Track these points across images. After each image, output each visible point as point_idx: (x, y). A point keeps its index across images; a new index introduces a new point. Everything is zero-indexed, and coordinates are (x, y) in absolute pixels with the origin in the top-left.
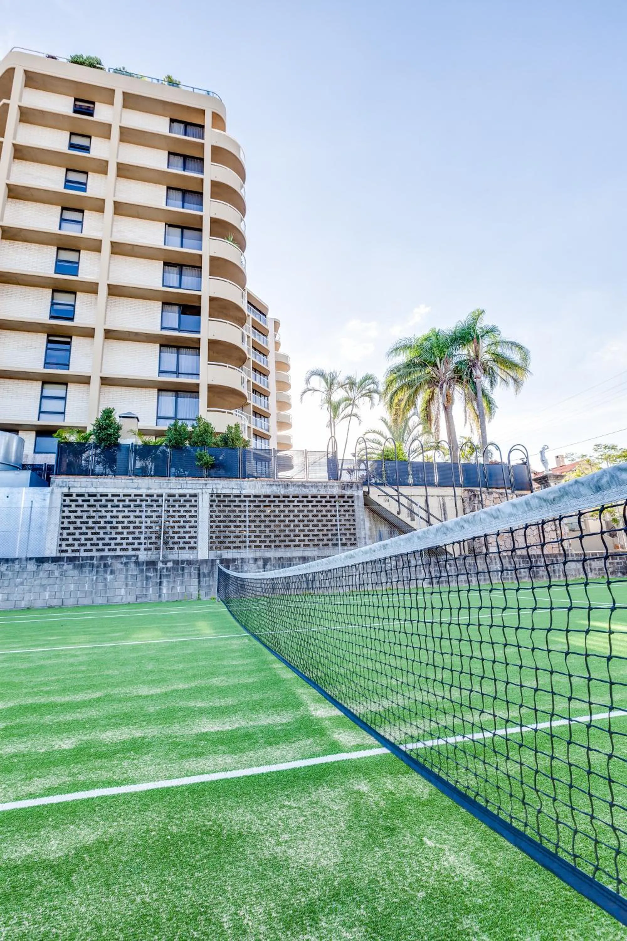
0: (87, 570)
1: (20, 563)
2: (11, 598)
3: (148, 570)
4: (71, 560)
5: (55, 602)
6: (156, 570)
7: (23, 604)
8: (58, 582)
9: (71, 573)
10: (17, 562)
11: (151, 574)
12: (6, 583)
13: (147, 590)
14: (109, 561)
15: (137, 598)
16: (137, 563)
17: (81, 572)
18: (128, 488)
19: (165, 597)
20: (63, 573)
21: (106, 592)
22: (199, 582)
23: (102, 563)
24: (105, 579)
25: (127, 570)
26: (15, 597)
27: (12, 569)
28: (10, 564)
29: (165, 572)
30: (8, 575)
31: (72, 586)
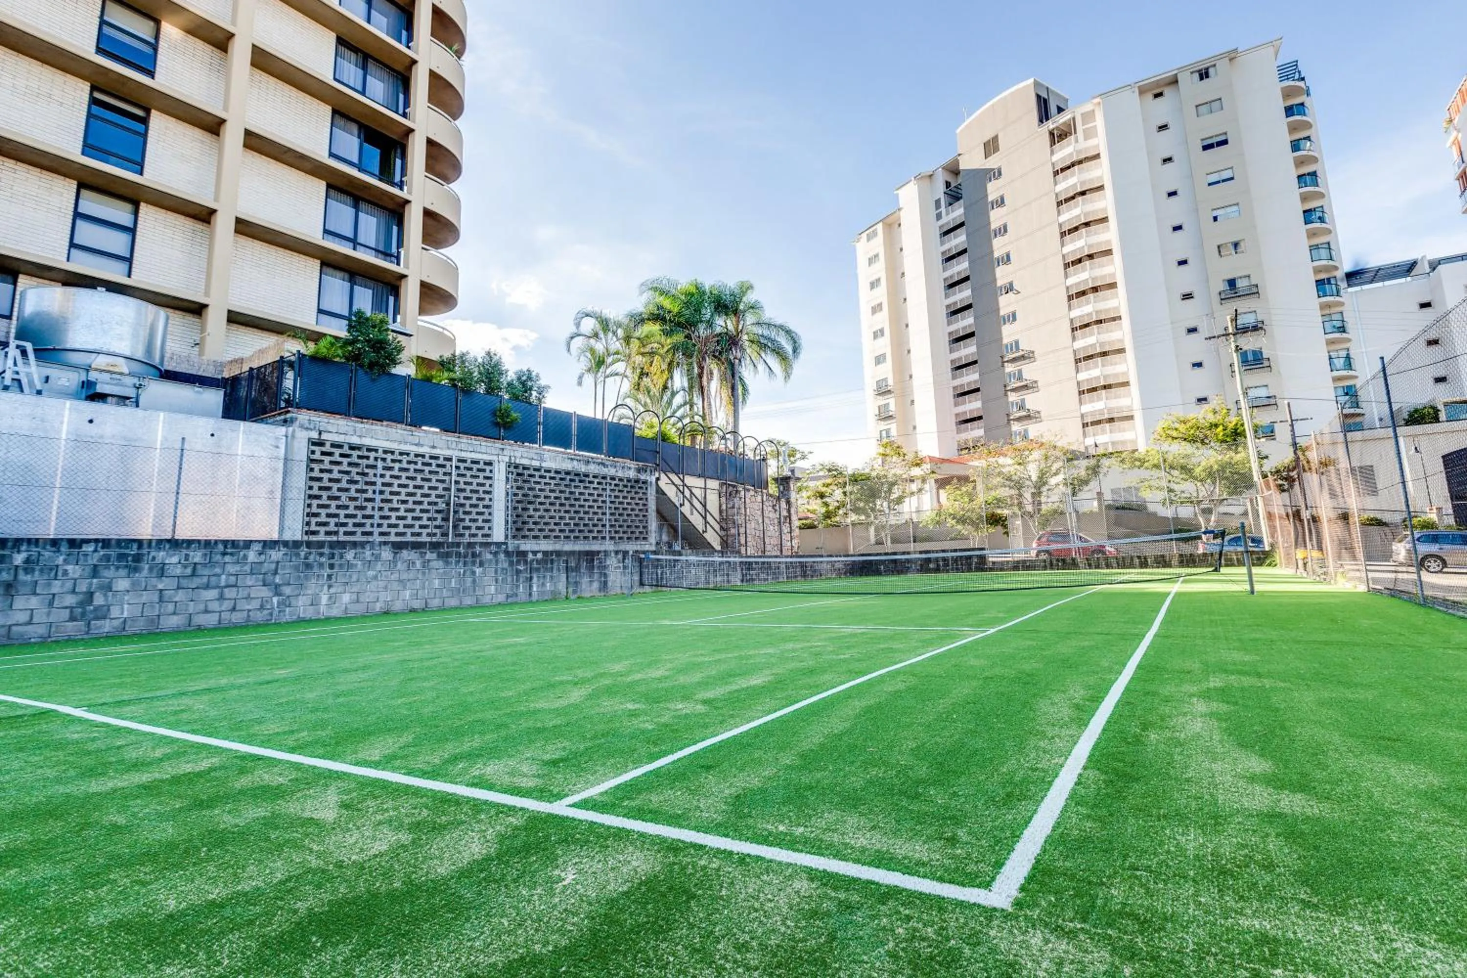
0: (453, 560)
1: (372, 548)
2: (361, 599)
3: (518, 562)
4: (435, 546)
5: (417, 604)
6: (526, 562)
7: (378, 607)
8: (420, 576)
9: (435, 564)
10: (368, 547)
11: (521, 568)
12: (354, 578)
13: (518, 587)
14: (478, 549)
15: (508, 597)
16: (507, 553)
17: (447, 563)
18: (406, 443)
19: (535, 597)
20: (426, 564)
21: (474, 590)
22: (567, 578)
23: (470, 551)
24: (474, 573)
25: (497, 562)
26: (365, 598)
27: (362, 556)
28: (359, 550)
29: (535, 565)
30: (356, 565)
31: (437, 581)
